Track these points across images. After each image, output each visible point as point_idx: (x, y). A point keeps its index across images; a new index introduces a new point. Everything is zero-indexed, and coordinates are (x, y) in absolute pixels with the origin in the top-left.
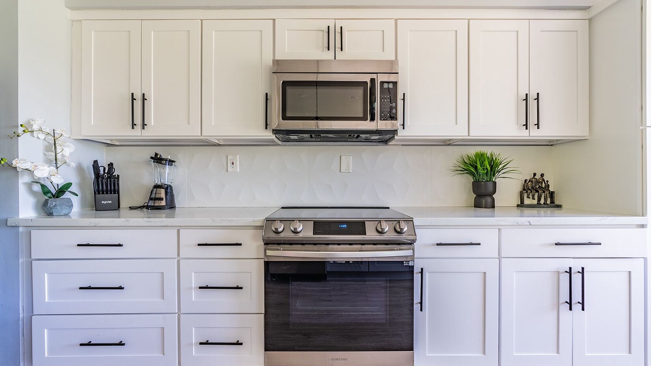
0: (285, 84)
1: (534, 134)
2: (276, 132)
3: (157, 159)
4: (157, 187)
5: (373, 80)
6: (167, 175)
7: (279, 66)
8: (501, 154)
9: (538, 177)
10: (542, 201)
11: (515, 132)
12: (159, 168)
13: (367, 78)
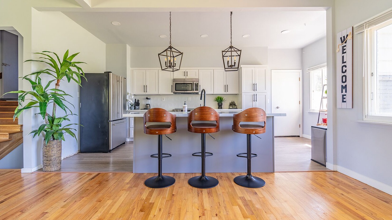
0: (176, 84)
1: (227, 93)
2: (174, 93)
3: (147, 98)
4: (147, 104)
5: (193, 83)
6: (149, 102)
7: (174, 80)
8: (222, 96)
9: (233, 102)
10: (233, 107)
11: (223, 93)
12: (148, 100)
13: (192, 82)
